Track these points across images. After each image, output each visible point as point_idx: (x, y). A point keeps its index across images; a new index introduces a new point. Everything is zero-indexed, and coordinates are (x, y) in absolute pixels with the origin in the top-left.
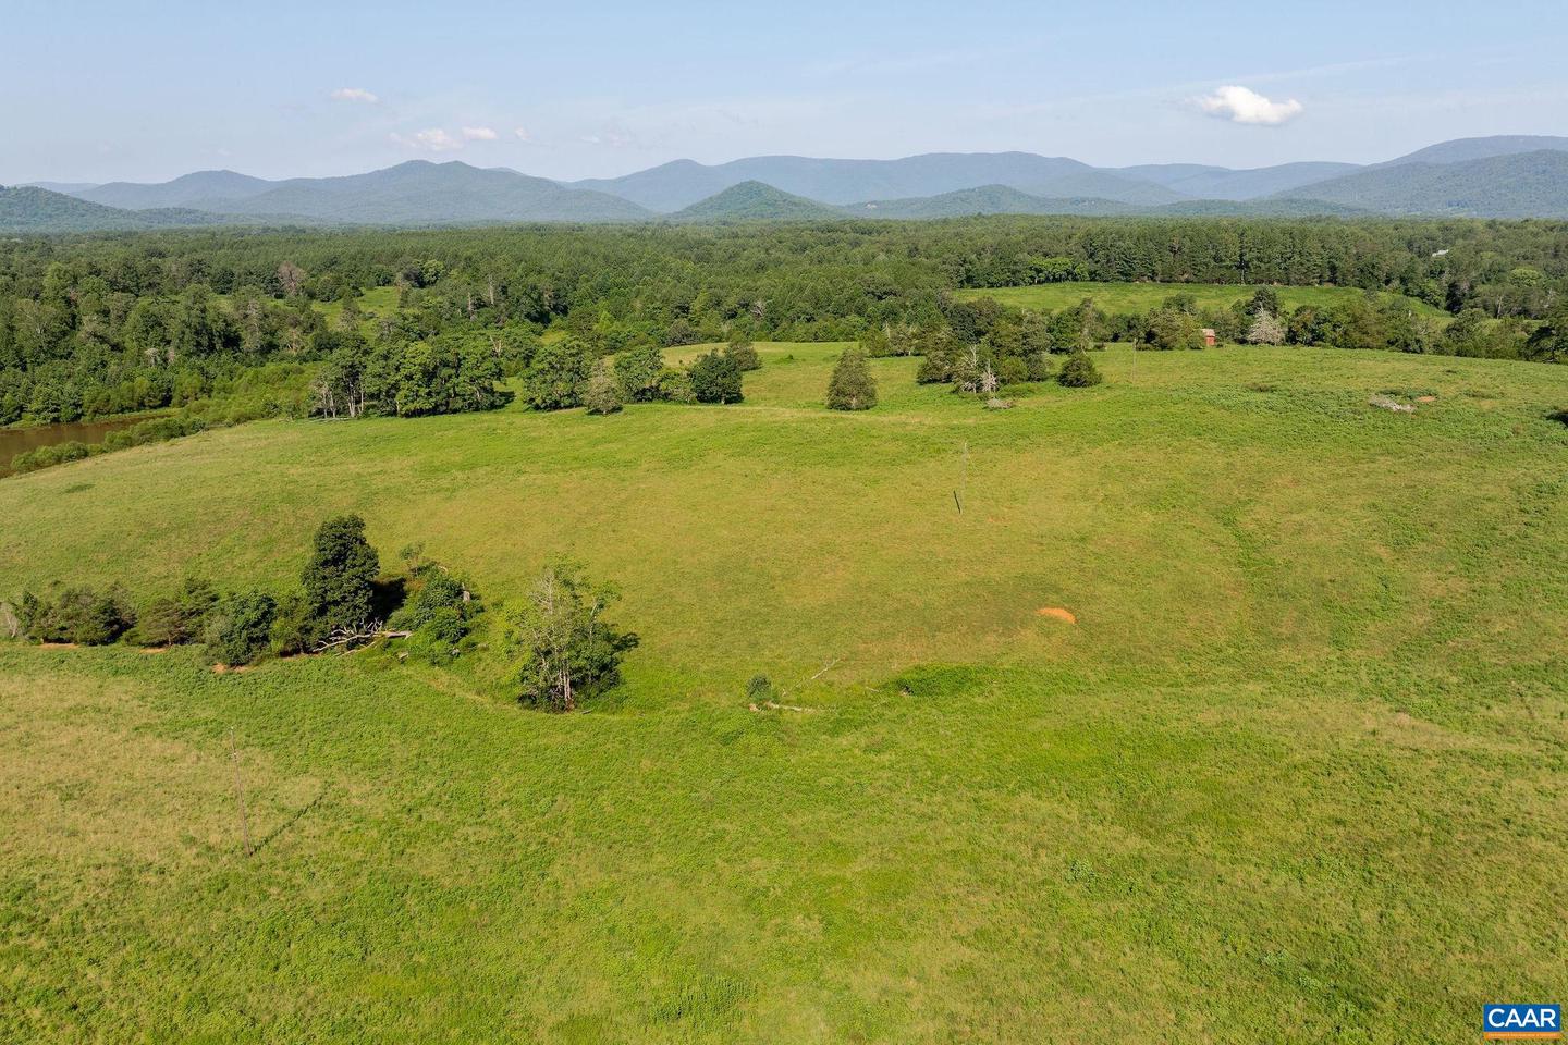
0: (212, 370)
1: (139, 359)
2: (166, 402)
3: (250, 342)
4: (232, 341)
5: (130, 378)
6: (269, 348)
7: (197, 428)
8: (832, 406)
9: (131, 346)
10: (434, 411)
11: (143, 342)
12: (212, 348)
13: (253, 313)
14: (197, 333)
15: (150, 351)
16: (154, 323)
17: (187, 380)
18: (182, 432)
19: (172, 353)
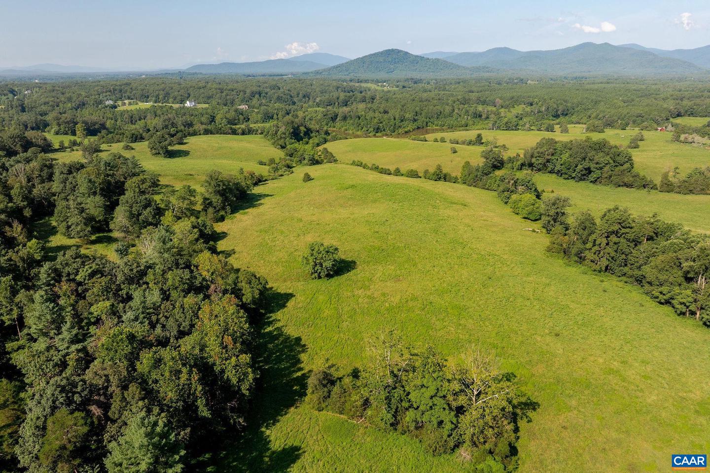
0: (476, 121)
1: (463, 118)
2: (467, 126)
3: (484, 117)
4: (480, 116)
5: (461, 121)
6: (487, 118)
7: (470, 130)
8: (561, 133)
9: (462, 116)
10: (506, 130)
11: (464, 115)
12: (476, 117)
13: (485, 111)
14: (474, 114)
15: (466, 117)
16: (467, 111)
17: (471, 122)
18: (468, 130)
19: (469, 118)
